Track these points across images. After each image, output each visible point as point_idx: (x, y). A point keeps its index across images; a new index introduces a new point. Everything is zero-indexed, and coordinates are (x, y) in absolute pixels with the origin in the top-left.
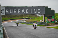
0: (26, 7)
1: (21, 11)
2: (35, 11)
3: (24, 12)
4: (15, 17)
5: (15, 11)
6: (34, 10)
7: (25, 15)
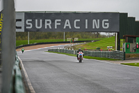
2: (96, 24)
3: (69, 25)
6: (94, 21)
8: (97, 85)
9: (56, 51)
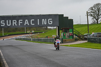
0: (31, 15)
1: (24, 22)
2: (44, 22)
4: (14, 31)
5: (15, 22)
6: (43, 20)
8: (45, 59)
9: (21, 39)
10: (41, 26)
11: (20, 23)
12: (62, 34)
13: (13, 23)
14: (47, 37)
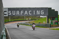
0: (29, 8)
1: (24, 12)
5: (18, 12)
6: (37, 11)
7: (28, 16)
10: (36, 15)
11: (21, 13)
12: (50, 21)
13: (17, 13)
14: (40, 23)
